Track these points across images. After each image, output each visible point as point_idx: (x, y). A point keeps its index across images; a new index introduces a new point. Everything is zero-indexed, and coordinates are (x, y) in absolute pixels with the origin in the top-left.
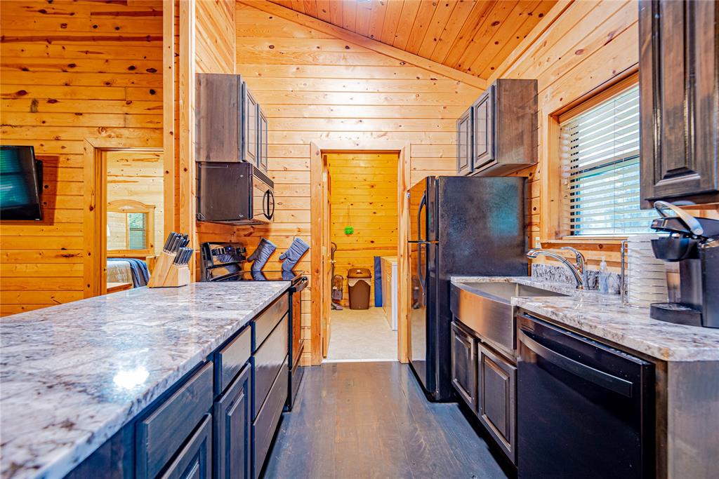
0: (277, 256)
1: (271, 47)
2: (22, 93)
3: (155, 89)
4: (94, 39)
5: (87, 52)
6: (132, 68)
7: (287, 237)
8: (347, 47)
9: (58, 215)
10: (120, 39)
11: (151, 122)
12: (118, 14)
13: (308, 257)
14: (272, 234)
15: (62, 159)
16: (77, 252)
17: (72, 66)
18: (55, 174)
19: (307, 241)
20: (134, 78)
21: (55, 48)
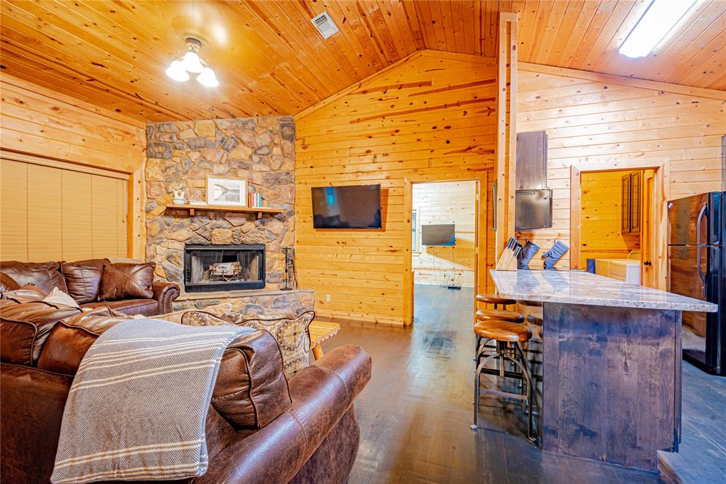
0: (540, 255)
1: (538, 98)
2: (369, 152)
3: (450, 140)
4: (410, 112)
5: (406, 121)
6: (435, 128)
7: (549, 240)
8: (606, 88)
9: (388, 225)
10: (426, 109)
11: (446, 162)
12: (426, 93)
13: (567, 256)
14: (536, 238)
15: (391, 190)
16: (399, 249)
17: (397, 131)
18: (386, 200)
19: (567, 243)
20: (436, 134)
21: (387, 122)
